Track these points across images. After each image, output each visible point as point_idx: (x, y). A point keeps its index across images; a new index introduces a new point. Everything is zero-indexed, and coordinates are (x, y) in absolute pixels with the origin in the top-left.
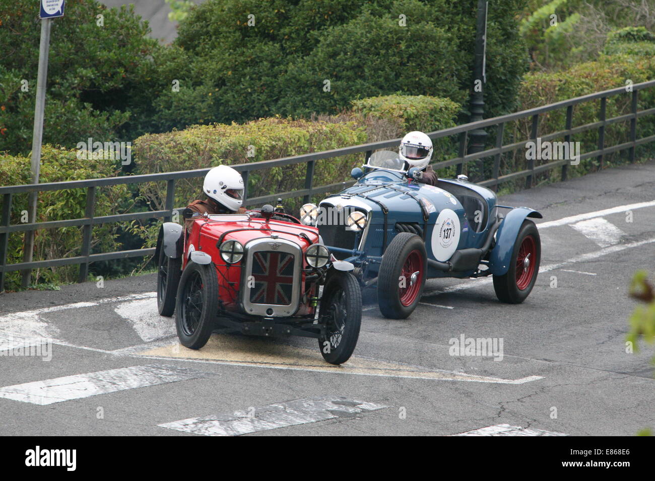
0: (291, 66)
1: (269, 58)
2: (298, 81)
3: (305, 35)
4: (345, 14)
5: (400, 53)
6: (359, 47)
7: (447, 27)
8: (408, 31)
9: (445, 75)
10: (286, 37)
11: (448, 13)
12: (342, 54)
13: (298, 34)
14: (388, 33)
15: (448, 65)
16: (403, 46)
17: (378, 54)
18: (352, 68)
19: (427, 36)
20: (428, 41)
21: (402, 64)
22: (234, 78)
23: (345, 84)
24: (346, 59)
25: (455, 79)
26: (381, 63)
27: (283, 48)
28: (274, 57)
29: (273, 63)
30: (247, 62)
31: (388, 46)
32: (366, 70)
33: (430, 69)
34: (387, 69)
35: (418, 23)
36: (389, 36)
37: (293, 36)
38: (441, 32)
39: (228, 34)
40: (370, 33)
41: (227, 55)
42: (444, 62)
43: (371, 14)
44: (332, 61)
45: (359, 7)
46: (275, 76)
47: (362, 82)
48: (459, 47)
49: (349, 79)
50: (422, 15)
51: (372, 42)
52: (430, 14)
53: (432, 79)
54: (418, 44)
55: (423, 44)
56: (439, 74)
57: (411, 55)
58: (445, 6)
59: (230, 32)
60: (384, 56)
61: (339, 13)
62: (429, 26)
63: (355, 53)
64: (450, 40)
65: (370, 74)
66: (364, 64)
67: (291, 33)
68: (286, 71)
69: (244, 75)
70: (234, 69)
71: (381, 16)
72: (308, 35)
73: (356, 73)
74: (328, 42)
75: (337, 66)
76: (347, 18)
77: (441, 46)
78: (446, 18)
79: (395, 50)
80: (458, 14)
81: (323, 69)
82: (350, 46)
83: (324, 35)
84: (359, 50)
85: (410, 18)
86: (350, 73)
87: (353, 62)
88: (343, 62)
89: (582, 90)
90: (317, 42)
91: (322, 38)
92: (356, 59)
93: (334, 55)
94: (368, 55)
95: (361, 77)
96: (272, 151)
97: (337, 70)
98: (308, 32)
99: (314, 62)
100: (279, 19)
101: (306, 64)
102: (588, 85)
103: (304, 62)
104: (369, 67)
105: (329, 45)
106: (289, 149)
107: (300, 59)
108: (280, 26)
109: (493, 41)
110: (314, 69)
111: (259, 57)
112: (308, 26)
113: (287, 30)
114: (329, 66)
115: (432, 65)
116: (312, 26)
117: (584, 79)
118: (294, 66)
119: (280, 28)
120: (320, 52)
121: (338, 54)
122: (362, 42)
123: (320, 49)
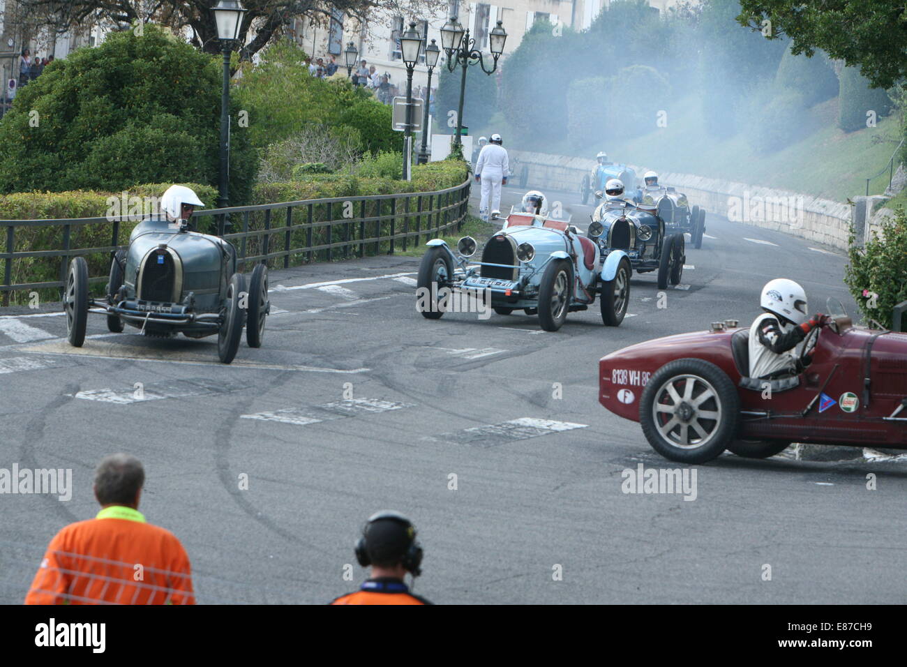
0: (69, 171)
1: (51, 165)
2: (75, 182)
3: (79, 145)
4: (112, 127)
5: (160, 157)
6: (126, 152)
7: (197, 136)
8: (166, 139)
9: (198, 174)
10: (63, 148)
11: (196, 126)
12: (112, 158)
13: (73, 146)
14: (150, 140)
15: (200, 166)
16: (163, 151)
17: (142, 158)
18: (121, 170)
19: (182, 143)
20: (183, 146)
21: (162, 166)
22: (22, 182)
23: (116, 182)
24: (116, 163)
25: (206, 178)
26: (145, 165)
27: (60, 157)
28: (54, 164)
29: (54, 169)
30: (31, 170)
31: (150, 151)
32: (133, 171)
33: (186, 169)
34: (151, 170)
35: (173, 133)
36: (151, 142)
37: (70, 146)
38: (193, 139)
39: (15, 148)
40: (135, 141)
41: (15, 164)
42: (197, 163)
43: (134, 126)
44: (104, 165)
45: (124, 121)
46: (56, 180)
47: (130, 181)
48: (207, 151)
49: (118, 179)
50: (177, 126)
51: (137, 148)
52: (182, 125)
53: (188, 178)
54: (175, 149)
55: (179, 149)
56: (192, 173)
57: (170, 158)
58: (194, 120)
59: (16, 146)
60: (147, 159)
61: (106, 127)
63: (123, 158)
64: (200, 146)
65: (137, 174)
66: (130, 166)
67: (67, 144)
68: (65, 176)
69: (30, 180)
70: (21, 175)
71: (143, 128)
72: (82, 145)
73: (124, 174)
74: (100, 150)
75: (108, 169)
76: (114, 130)
77: (194, 150)
78: (195, 129)
79: (157, 155)
80: (204, 127)
81: (96, 172)
82: (119, 152)
83: (96, 145)
84: (126, 155)
85: (167, 128)
86: (120, 174)
87: (121, 165)
88: (113, 165)
89: (294, 198)
90: (90, 150)
91: (94, 147)
92: (124, 163)
93: (106, 160)
94: (134, 159)
95: (128, 177)
96: (85, 213)
97: (108, 171)
98: (82, 143)
99: (88, 167)
100: (56, 133)
101: (82, 169)
102: (297, 194)
103: (80, 167)
104: (135, 168)
105: (100, 152)
106: (98, 212)
107: (76, 165)
108: (58, 139)
109: (234, 148)
110: (88, 172)
111: (41, 165)
112: (81, 138)
113: (64, 142)
114: (101, 169)
115: (187, 166)
116: (85, 139)
117: (294, 190)
118: (71, 170)
119: (59, 141)
120: (93, 158)
121: (109, 159)
122: (129, 149)
123: (93, 156)
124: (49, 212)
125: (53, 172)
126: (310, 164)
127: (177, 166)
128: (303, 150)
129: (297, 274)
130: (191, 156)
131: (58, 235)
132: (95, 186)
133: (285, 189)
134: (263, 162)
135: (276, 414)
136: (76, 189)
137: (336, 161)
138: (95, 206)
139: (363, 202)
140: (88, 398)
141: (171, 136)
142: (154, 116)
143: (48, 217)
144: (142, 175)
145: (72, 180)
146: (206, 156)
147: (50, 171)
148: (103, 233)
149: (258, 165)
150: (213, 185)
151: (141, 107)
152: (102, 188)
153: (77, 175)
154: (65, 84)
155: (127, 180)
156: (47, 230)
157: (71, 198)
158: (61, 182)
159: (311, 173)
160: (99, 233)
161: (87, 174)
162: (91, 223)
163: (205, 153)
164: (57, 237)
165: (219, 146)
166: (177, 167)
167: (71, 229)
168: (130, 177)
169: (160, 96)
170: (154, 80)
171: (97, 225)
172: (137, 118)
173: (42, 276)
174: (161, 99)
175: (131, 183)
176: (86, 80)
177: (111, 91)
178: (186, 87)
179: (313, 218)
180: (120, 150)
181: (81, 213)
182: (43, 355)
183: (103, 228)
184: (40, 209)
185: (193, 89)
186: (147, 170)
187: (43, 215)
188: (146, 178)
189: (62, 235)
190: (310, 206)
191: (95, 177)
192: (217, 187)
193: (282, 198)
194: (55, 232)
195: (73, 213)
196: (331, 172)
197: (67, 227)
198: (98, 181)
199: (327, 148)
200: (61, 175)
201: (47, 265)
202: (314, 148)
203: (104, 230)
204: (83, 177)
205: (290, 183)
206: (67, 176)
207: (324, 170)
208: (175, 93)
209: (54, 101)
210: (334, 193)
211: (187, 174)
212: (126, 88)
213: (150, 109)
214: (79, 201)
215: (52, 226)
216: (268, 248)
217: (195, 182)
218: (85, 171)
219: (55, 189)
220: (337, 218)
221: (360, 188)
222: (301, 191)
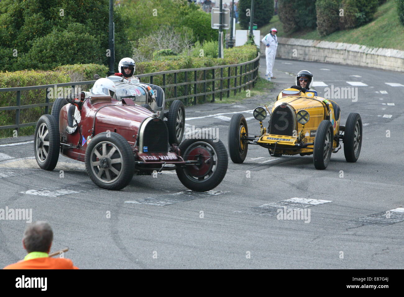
1: (8, 56)
2: (23, 65)
3: (25, 43)
4: (44, 32)
5: (73, 49)
6: (53, 46)
7: (95, 35)
8: (76, 37)
9: (96, 58)
10: (15, 45)
11: (94, 29)
12: (45, 50)
13: (21, 43)
15: (97, 53)
16: (75, 45)
17: (62, 49)
18: (50, 57)
19: (86, 40)
20: (87, 42)
21: (75, 54)
23: (47, 65)
24: (47, 53)
25: (101, 60)
26: (64, 54)
31: (67, 45)
32: (57, 57)
33: (89, 56)
34: (68, 57)
35: (80, 34)
36: (68, 40)
37: (19, 44)
38: (92, 37)
40: (58, 39)
42: (95, 52)
43: (57, 31)
44: (40, 54)
45: (51, 28)
46: (11, 64)
47: (56, 63)
48: (101, 44)
49: (49, 62)
50: (83, 30)
51: (59, 44)
52: (86, 29)
54: (82, 44)
55: (84, 43)
56: (93, 58)
57: (79, 49)
58: (93, 26)
60: (66, 50)
61: (41, 32)
62: (87, 35)
63: (51, 50)
64: (97, 42)
65: (60, 60)
66: (56, 55)
67: (17, 43)
68: (17, 62)
71: (62, 31)
72: (26, 43)
73: (52, 59)
74: (37, 45)
75: (43, 57)
76: (45, 33)
77: (93, 44)
78: (94, 32)
79: (71, 47)
80: (99, 30)
81: (35, 59)
82: (49, 47)
83: (35, 43)
84: (53, 48)
85: (77, 31)
86: (50, 60)
87: (50, 54)
88: (45, 55)
89: (154, 71)
90: (31, 46)
91: (34, 44)
92: (52, 53)
93: (41, 51)
94: (58, 50)
95: (55, 61)
96: (29, 83)
97: (43, 58)
98: (26, 41)
99: (31, 56)
100: (11, 36)
101: (27, 57)
102: (156, 68)
103: (26, 56)
104: (59, 56)
105: (38, 47)
106: (37, 82)
107: (24, 55)
108: (12, 40)
109: (117, 42)
110: (31, 58)
111: (2, 55)
112: (26, 39)
113: (16, 42)
114: (38, 57)
115: (89, 53)
116: (28, 39)
117: (154, 66)
118: (20, 58)
119: (12, 41)
120: (33, 51)
121: (43, 51)
122: (54, 44)
123: (33, 49)
124: (8, 84)
125: (10, 60)
126: (163, 50)
128: (159, 42)
130: (92, 47)
131: (13, 97)
132: (35, 67)
133: (148, 66)
134: (135, 50)
135: (146, 200)
136: (24, 69)
137: (179, 48)
138: (35, 79)
139: (195, 71)
140: (33, 194)
141: (79, 36)
142: (69, 24)
143: (7, 87)
144: (62, 60)
145: (21, 64)
146: (101, 47)
147: (8, 59)
148: (40, 95)
149: (132, 52)
150: (105, 65)
151: (61, 19)
152: (39, 68)
153: (24, 61)
154: (15, 7)
155: (54, 63)
156: (7, 94)
157: (20, 75)
158: (15, 65)
159: (164, 55)
160: (38, 95)
161: (30, 60)
162: (33, 89)
163: (100, 45)
164: (13, 98)
165: (108, 41)
166: (83, 54)
167: (21, 93)
168: (56, 61)
169: (72, 12)
170: (68, 3)
171: (37, 90)
172: (59, 26)
173: (5, 122)
174: (72, 14)
175: (57, 65)
176: (28, 4)
177: (43, 10)
178: (87, 6)
179: (166, 82)
180: (49, 45)
181: (27, 84)
182: (6, 169)
183: (40, 92)
184: (2, 82)
185: (91, 8)
186: (66, 57)
187: (4, 86)
188: (65, 62)
189: (16, 97)
190: (164, 75)
191: (35, 62)
192: (108, 66)
193: (147, 71)
194: (11, 95)
195: (22, 84)
196: (176, 55)
197: (19, 92)
198: (37, 64)
199: (173, 40)
200: (14, 61)
201: (7, 115)
202: (165, 40)
203: (40, 94)
204: (28, 62)
205: (152, 62)
206: (18, 62)
207: (172, 54)
208: (81, 10)
209: (9, 17)
210: (178, 67)
211: (90, 59)
212: (51, 8)
213: (66, 20)
214: (25, 76)
215: (10, 92)
217: (95, 63)
218: (29, 58)
219: (10, 70)
220: (180, 82)
221: (194, 64)
222: (158, 67)
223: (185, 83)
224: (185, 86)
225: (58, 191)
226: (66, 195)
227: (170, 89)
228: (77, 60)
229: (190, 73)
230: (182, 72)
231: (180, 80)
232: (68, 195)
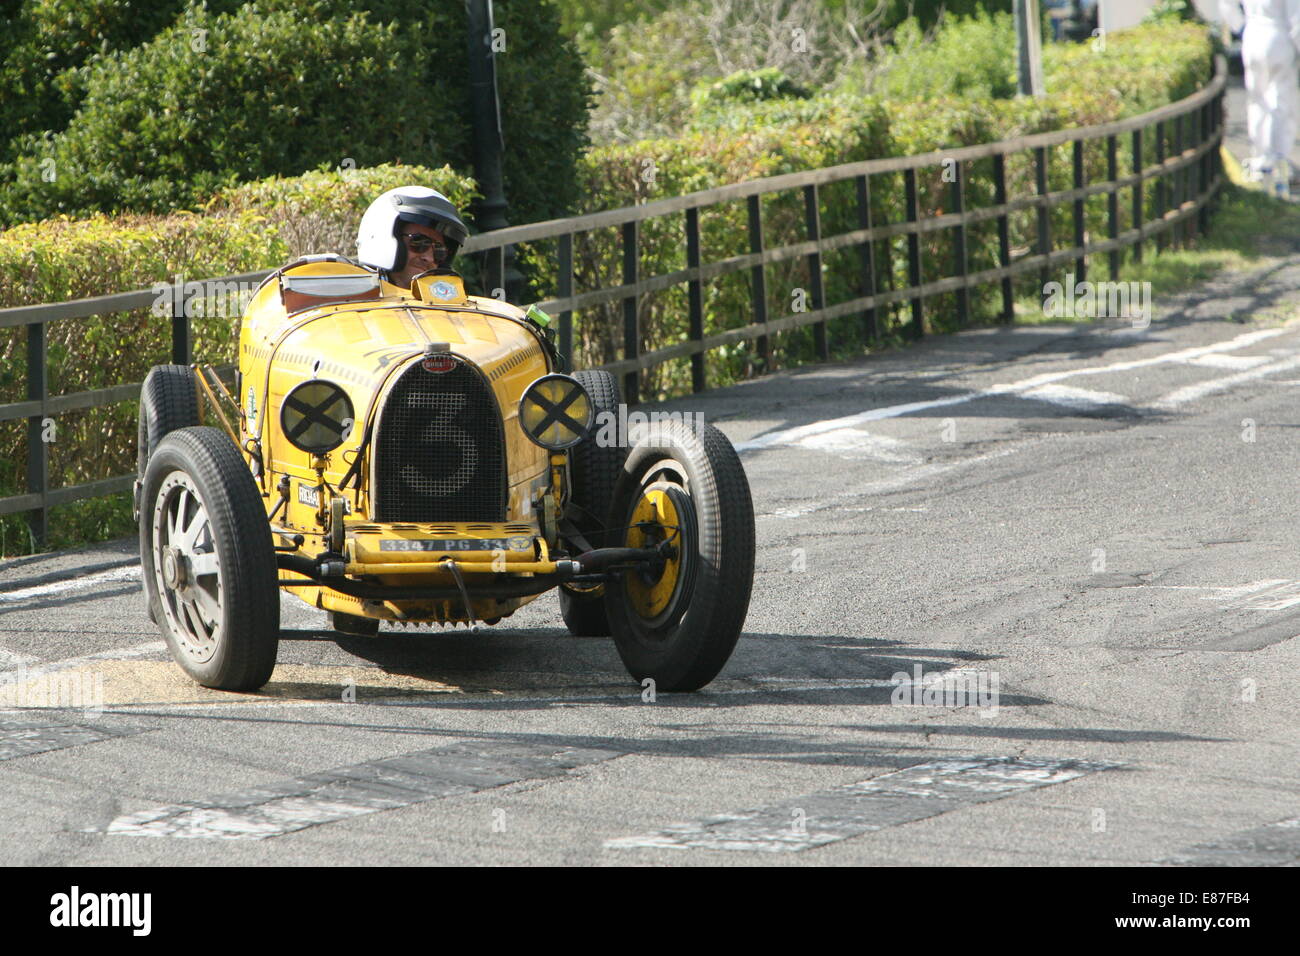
2: (46, 196)
6: (188, 91)
8: (304, 40)
9: (410, 136)
12: (151, 114)
14: (256, 50)
15: (412, 113)
16: (299, 77)
17: (239, 103)
18: (179, 146)
19: (353, 48)
21: (301, 121)
24: (162, 126)
25: (434, 144)
26: (249, 125)
31: (260, 83)
32: (216, 145)
34: (268, 139)
36: (262, 55)
40: (213, 54)
44: (127, 135)
47: (210, 176)
49: (175, 173)
51: (222, 75)
55: (346, 67)
61: (124, 20)
62: (355, 25)
63: (182, 109)
64: (409, 53)
65: (227, 156)
66: (207, 133)
68: (14, 178)
73: (189, 158)
74: (110, 91)
75: (142, 147)
76: (146, 28)
77: (390, 68)
79: (283, 90)
81: (106, 158)
82: (168, 93)
83: (96, 77)
84: (190, 99)
86: (177, 159)
87: (179, 132)
88: (155, 135)
89: (703, 183)
90: (82, 95)
91: (92, 85)
92: (187, 124)
93: (132, 119)
94: (216, 110)
95: (203, 167)
97: (143, 154)
98: (55, 74)
99: (82, 145)
101: (63, 153)
102: (711, 169)
103: (57, 147)
104: (222, 137)
105: (114, 99)
106: (125, 277)
107: (45, 143)
110: (82, 159)
112: (51, 62)
114: (121, 148)
115: (374, 116)
117: (699, 159)
118: (31, 161)
120: (93, 120)
121: (139, 117)
122: (196, 79)
123: (93, 112)
126: (739, 75)
127: (344, 119)
128: (714, 35)
129: (736, 406)
130: (385, 84)
132: (108, 202)
133: (672, 157)
134: (600, 84)
136: (51, 214)
137: (817, 60)
138: (112, 259)
139: (909, 174)
140: (146, 832)
141: (317, 30)
144: (242, 155)
145: (36, 190)
146: (429, 80)
149: (587, 93)
150: (458, 165)
152: (127, 206)
155: (202, 175)
157: (38, 242)
159: (747, 102)
160: (132, 339)
161: (80, 168)
162: (109, 312)
163: (425, 73)
165: (463, 47)
166: (345, 122)
167: (46, 337)
168: (209, 165)
171: (124, 316)
175: (214, 183)
179: (766, 233)
180: (170, 85)
181: (74, 284)
183: (142, 323)
186: (257, 139)
188: (256, 163)
189: (22, 355)
190: (753, 201)
191: (104, 175)
192: (470, 169)
193: (667, 184)
195: (47, 286)
196: (804, 94)
197: (34, 330)
198: (115, 184)
203: (144, 332)
204: (68, 176)
205: (687, 138)
206: (21, 180)
210: (820, 157)
211: (376, 141)
214: (62, 249)
216: (639, 337)
220: (834, 230)
221: (897, 132)
222: (720, 161)
223: (860, 236)
224: (862, 248)
225: (267, 810)
226: (312, 825)
227: (787, 270)
228: (315, 151)
229: (882, 180)
230: (844, 181)
231: (835, 217)
232: (318, 825)
